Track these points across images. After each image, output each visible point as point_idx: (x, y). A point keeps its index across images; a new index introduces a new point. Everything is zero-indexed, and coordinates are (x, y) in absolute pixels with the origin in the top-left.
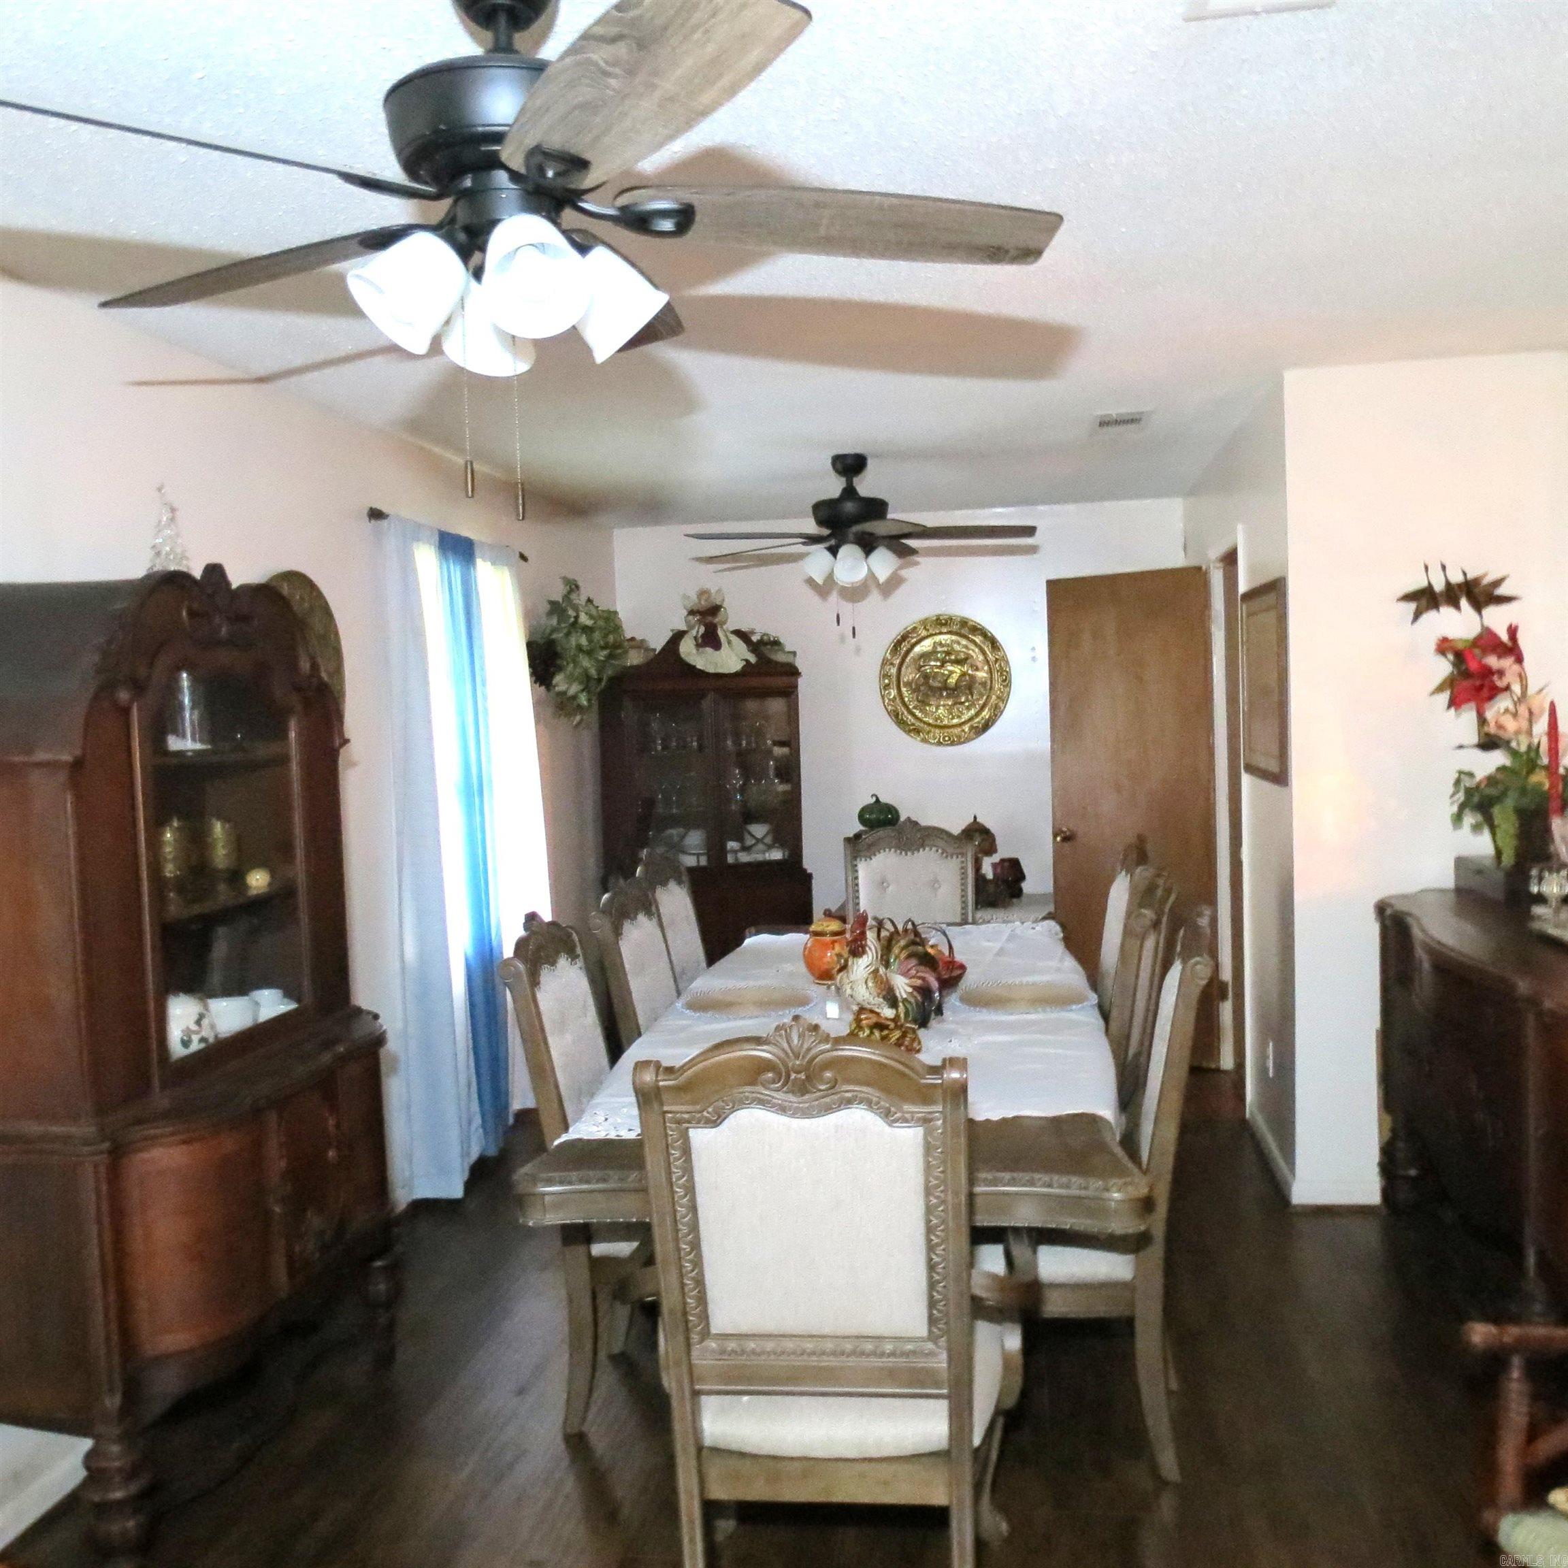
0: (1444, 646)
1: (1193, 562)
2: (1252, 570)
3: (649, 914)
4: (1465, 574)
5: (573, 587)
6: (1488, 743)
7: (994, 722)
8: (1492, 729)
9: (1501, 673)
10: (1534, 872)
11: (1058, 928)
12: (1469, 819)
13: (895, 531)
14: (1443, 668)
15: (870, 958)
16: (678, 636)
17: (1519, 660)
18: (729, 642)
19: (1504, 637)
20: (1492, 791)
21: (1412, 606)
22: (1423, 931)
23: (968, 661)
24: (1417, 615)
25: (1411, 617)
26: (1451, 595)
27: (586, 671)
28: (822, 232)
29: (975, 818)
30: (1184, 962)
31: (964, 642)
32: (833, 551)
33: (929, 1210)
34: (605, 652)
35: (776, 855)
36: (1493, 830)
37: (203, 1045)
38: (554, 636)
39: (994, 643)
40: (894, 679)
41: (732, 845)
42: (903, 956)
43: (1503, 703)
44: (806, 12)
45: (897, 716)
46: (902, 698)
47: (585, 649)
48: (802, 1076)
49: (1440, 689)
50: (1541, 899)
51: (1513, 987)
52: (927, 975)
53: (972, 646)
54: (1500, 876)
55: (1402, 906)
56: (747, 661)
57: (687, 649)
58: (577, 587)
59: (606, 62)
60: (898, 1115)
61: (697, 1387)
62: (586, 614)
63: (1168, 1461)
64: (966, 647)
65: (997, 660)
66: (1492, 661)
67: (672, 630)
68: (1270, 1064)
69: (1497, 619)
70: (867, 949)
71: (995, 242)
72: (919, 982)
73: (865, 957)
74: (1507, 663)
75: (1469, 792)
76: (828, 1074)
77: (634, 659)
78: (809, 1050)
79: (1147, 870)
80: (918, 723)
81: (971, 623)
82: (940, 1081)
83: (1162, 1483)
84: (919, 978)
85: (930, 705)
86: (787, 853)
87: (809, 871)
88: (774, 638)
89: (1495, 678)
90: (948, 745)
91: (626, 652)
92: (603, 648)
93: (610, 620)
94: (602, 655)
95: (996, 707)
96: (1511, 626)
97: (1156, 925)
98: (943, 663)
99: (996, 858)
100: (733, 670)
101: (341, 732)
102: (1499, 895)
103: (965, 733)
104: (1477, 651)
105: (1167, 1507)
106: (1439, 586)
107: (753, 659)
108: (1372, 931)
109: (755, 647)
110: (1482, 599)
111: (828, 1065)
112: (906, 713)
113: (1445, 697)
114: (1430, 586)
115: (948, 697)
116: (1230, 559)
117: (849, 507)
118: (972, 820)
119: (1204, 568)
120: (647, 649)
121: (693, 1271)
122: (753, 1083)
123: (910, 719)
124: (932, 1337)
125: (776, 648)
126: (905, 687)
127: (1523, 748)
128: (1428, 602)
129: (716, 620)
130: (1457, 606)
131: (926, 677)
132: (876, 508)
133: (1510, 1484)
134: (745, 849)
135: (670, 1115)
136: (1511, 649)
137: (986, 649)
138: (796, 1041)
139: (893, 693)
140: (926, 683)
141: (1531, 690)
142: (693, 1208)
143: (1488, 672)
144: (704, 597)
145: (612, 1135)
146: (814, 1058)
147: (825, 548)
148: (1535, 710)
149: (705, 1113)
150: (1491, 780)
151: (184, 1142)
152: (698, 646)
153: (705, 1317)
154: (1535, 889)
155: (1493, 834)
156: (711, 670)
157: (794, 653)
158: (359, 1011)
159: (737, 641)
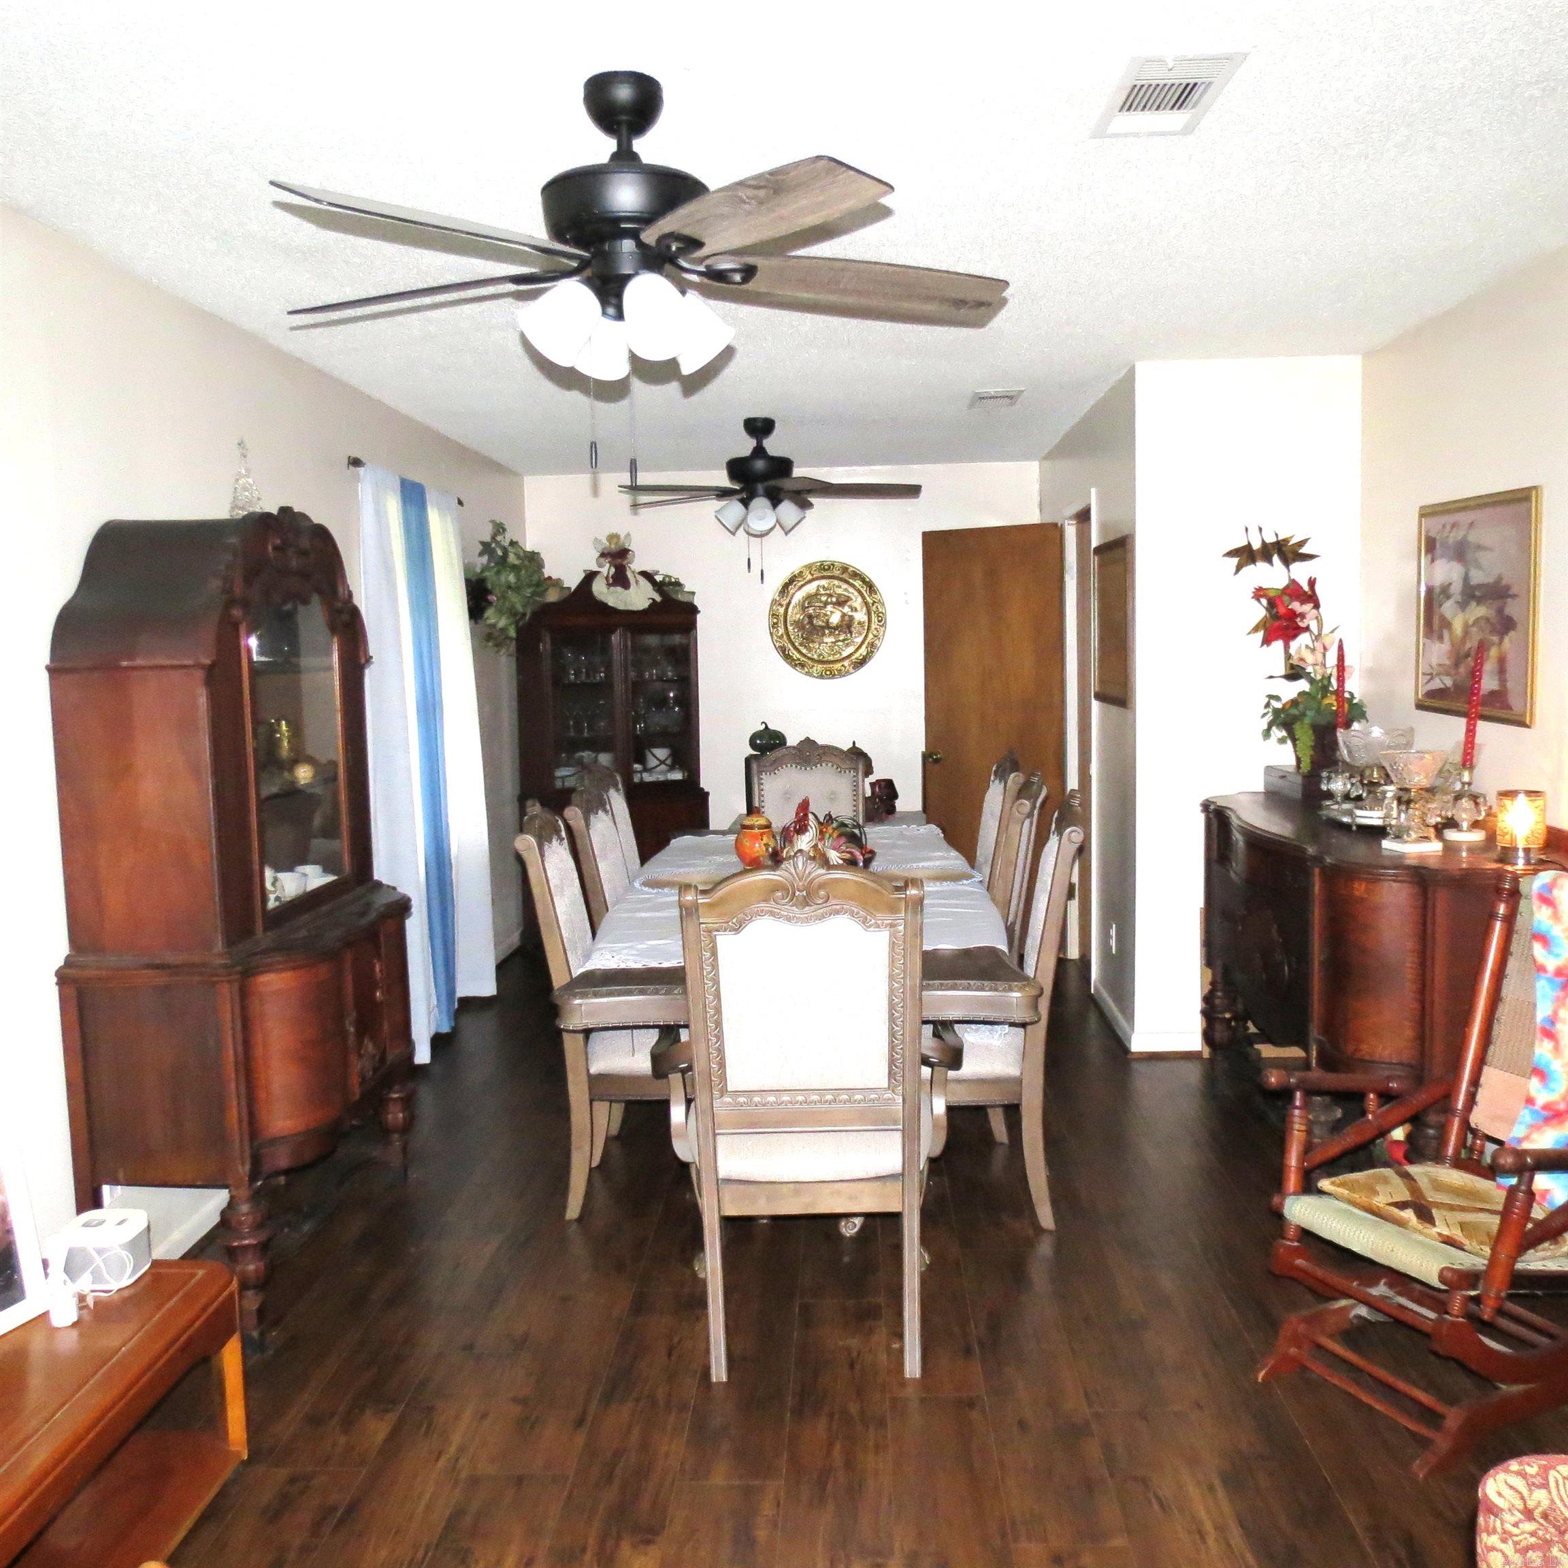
0: (1259, 593)
1: (1048, 519)
2: (1104, 527)
3: (606, 811)
4: (1277, 535)
5: (499, 529)
6: (1294, 673)
7: (870, 658)
8: (1295, 661)
9: (1303, 616)
10: (1324, 774)
11: (939, 831)
12: (1278, 733)
13: (797, 487)
14: (1259, 611)
15: (812, 835)
16: (590, 577)
17: (1317, 606)
18: (637, 582)
19: (1306, 588)
20: (1294, 711)
21: (1235, 561)
22: (1239, 818)
23: (849, 603)
24: (1239, 568)
25: (1234, 569)
26: (1267, 552)
27: (513, 607)
28: (841, 286)
29: (854, 743)
30: (1060, 834)
31: (845, 586)
32: (745, 503)
33: (892, 991)
34: (530, 590)
35: (677, 776)
36: (1294, 741)
37: (277, 904)
38: (487, 574)
39: (871, 587)
40: (782, 619)
41: (637, 767)
42: (835, 835)
43: (1304, 639)
44: (892, 188)
45: (784, 652)
46: (788, 635)
47: (513, 586)
48: (804, 893)
49: (1256, 629)
50: (1329, 795)
51: (1304, 851)
52: (853, 850)
53: (851, 590)
54: (1299, 779)
55: (1221, 803)
56: (653, 599)
57: (600, 589)
58: (504, 530)
59: (747, 197)
60: (873, 921)
61: (717, 1131)
62: (515, 554)
63: (1046, 1216)
64: (846, 590)
65: (874, 602)
66: (1296, 606)
67: (585, 571)
68: (1113, 943)
69: (1301, 572)
70: (809, 828)
71: (961, 296)
72: (848, 856)
73: (807, 834)
74: (1307, 608)
75: (1276, 712)
76: (822, 893)
77: (552, 596)
78: (810, 873)
79: (1019, 776)
80: (802, 659)
81: (851, 569)
82: (904, 896)
83: (1039, 1230)
84: (848, 852)
85: (813, 642)
86: (686, 774)
87: (706, 790)
88: (676, 579)
89: (1298, 620)
90: (830, 678)
91: (546, 590)
92: (529, 586)
93: (534, 559)
94: (528, 592)
95: (872, 645)
96: (1311, 578)
97: (1030, 815)
98: (826, 604)
99: (872, 778)
100: (641, 608)
101: (366, 651)
102: (1297, 794)
103: (845, 667)
104: (1286, 599)
105: (1045, 1248)
106: (1256, 545)
107: (658, 599)
108: (1198, 823)
109: (659, 587)
110: (1290, 556)
111: (822, 886)
112: (792, 648)
113: (1260, 634)
114: (1249, 545)
115: (831, 634)
116: (1083, 517)
117: (760, 465)
118: (851, 745)
119: (1059, 525)
120: (563, 588)
121: (717, 1043)
122: (766, 901)
123: (796, 655)
124: (891, 1088)
125: (677, 588)
126: (792, 625)
127: (1319, 677)
128: (1247, 558)
129: (625, 563)
130: (1270, 562)
131: (810, 617)
132: (783, 466)
133: (1292, 1180)
134: (646, 770)
135: (704, 926)
136: (1311, 598)
137: (864, 593)
138: (800, 868)
139: (781, 631)
140: (811, 622)
141: (1325, 631)
142: (718, 996)
143: (1293, 615)
144: (615, 540)
145: (623, 966)
146: (814, 879)
147: (738, 500)
148: (1327, 644)
149: (730, 923)
150: (1294, 703)
151: (294, 969)
152: (609, 585)
153: (723, 1078)
154: (1324, 787)
155: (1295, 746)
156: (621, 607)
157: (693, 593)
158: (379, 884)
159: (643, 582)
